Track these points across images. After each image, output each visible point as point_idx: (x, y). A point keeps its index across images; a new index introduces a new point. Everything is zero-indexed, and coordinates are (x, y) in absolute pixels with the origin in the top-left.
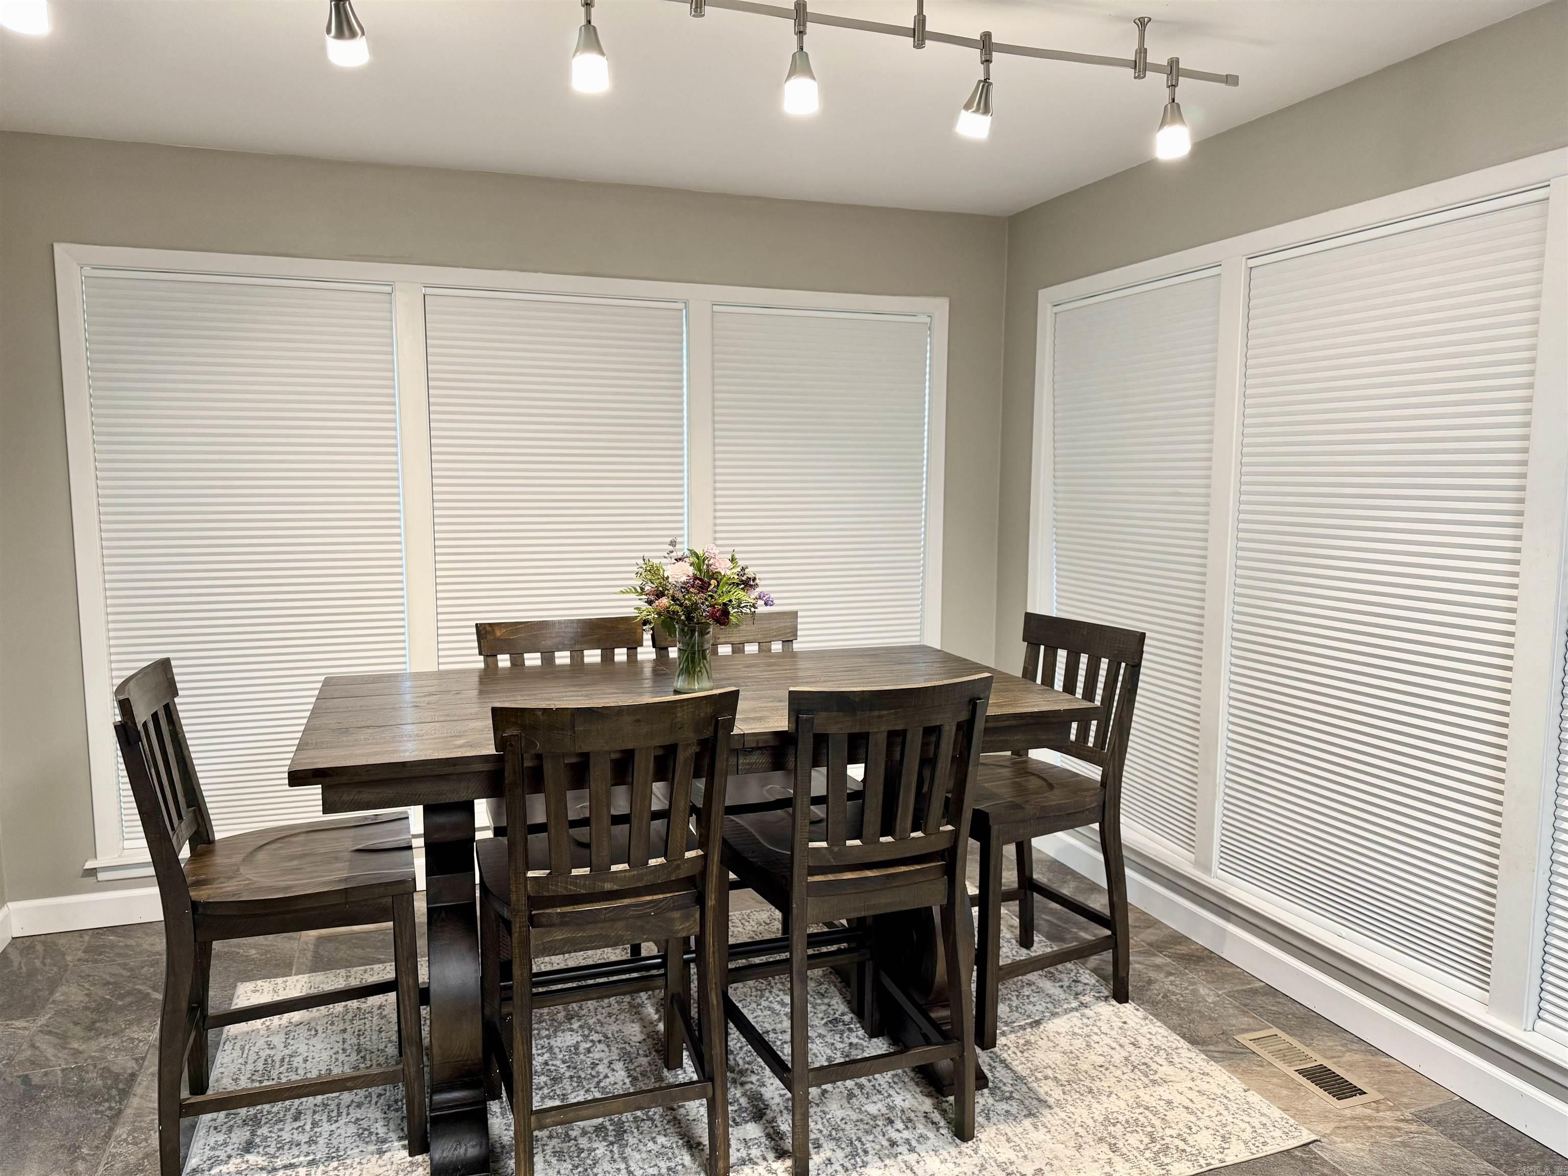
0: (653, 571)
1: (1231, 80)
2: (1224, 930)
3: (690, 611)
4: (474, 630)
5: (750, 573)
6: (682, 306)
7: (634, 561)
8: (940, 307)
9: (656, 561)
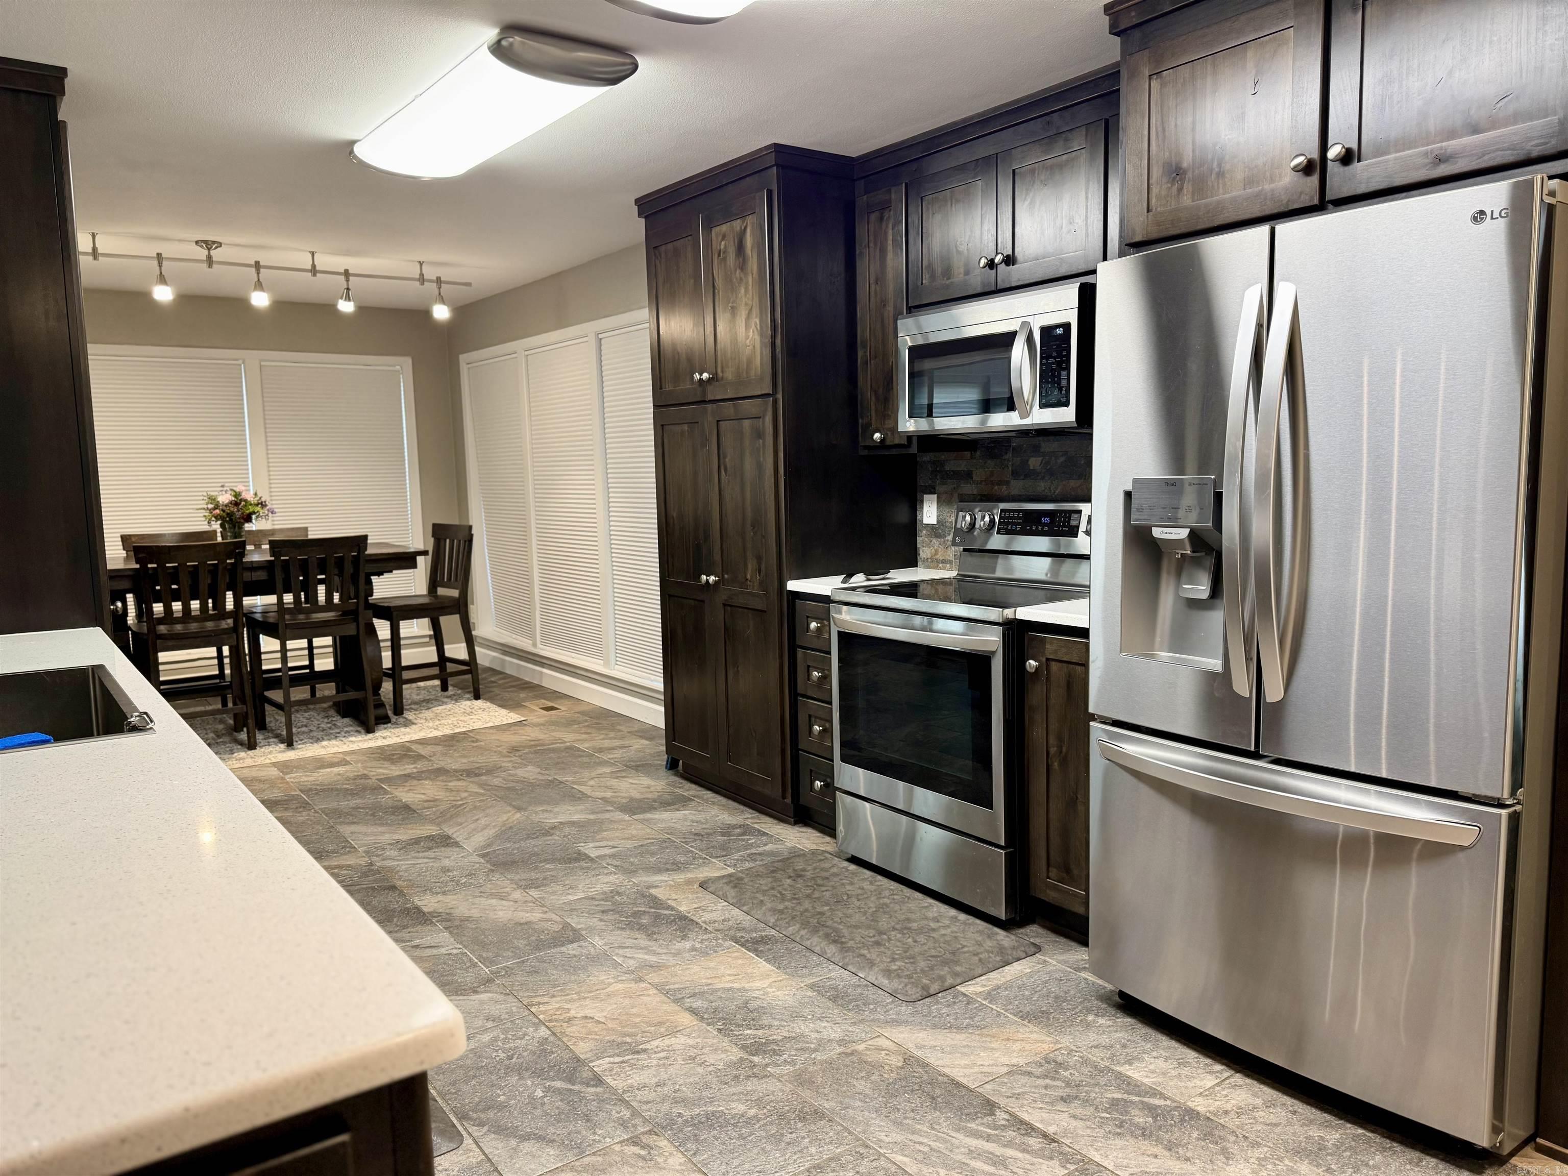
0: (212, 499)
1: (468, 284)
2: (541, 673)
3: (231, 515)
4: (120, 539)
5: (263, 499)
6: (240, 362)
7: (201, 494)
8: (407, 362)
9: (212, 494)
